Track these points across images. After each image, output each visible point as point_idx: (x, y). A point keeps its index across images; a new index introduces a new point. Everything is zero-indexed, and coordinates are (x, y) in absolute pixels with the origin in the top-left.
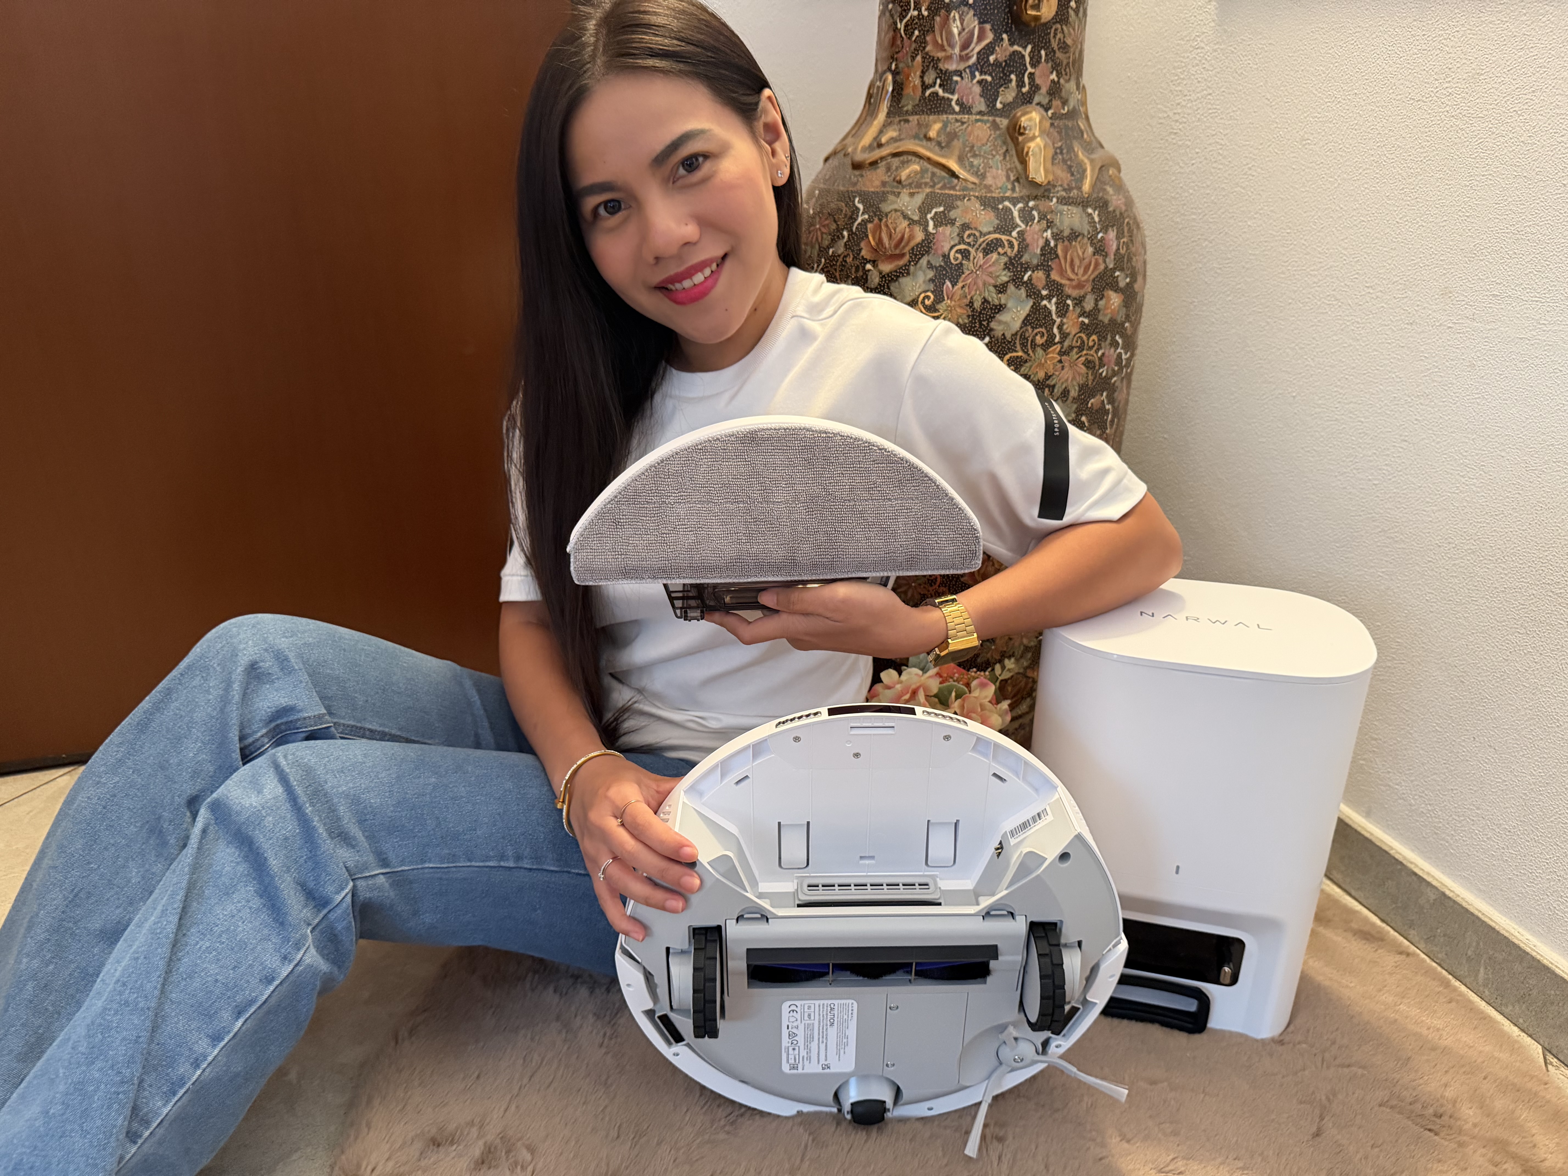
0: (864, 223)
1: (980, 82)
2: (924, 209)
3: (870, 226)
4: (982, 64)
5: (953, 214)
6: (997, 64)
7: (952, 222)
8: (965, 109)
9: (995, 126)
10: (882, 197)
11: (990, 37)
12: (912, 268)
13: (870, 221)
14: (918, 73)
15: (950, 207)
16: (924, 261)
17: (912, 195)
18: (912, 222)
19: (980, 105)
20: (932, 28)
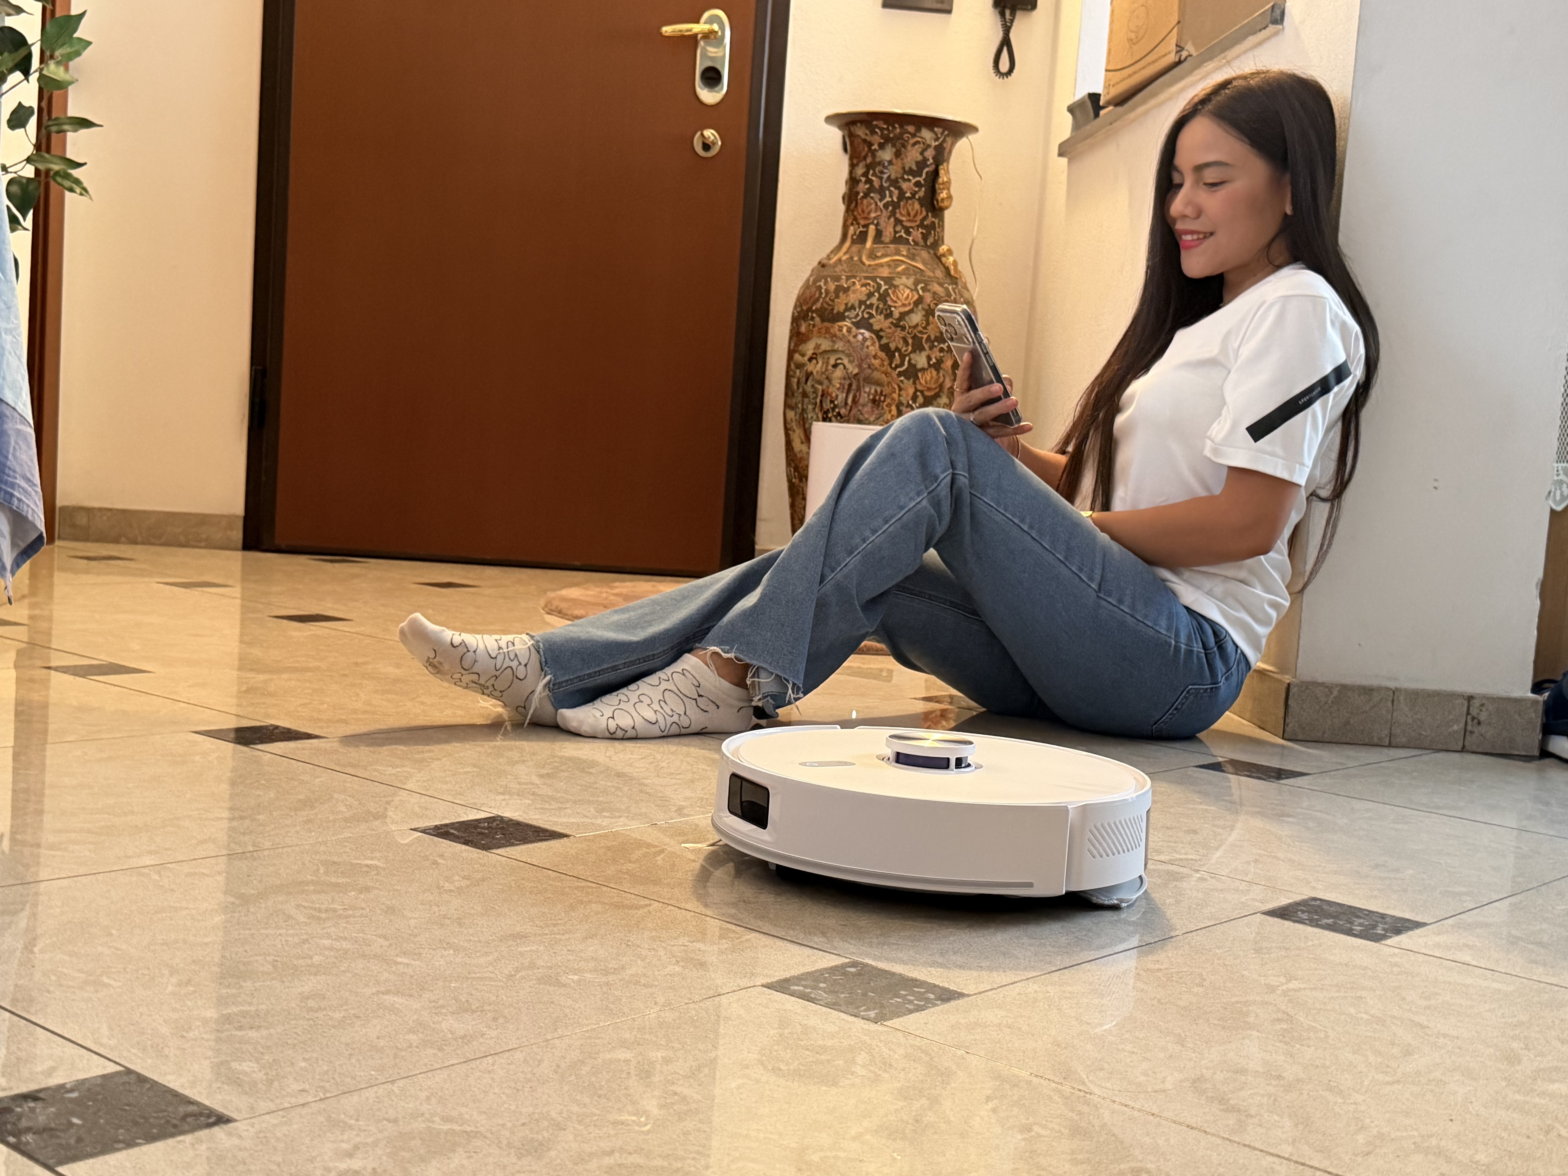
0: (886, 290)
1: (922, 233)
2: (916, 284)
3: (890, 291)
4: (921, 225)
5: (929, 287)
6: (927, 226)
7: (929, 291)
8: (916, 243)
9: (929, 253)
10: (892, 279)
11: (924, 213)
12: (915, 309)
13: (890, 288)
14: (892, 226)
15: (926, 285)
16: (920, 307)
17: (907, 278)
18: (912, 290)
19: (921, 242)
20: (899, 207)
